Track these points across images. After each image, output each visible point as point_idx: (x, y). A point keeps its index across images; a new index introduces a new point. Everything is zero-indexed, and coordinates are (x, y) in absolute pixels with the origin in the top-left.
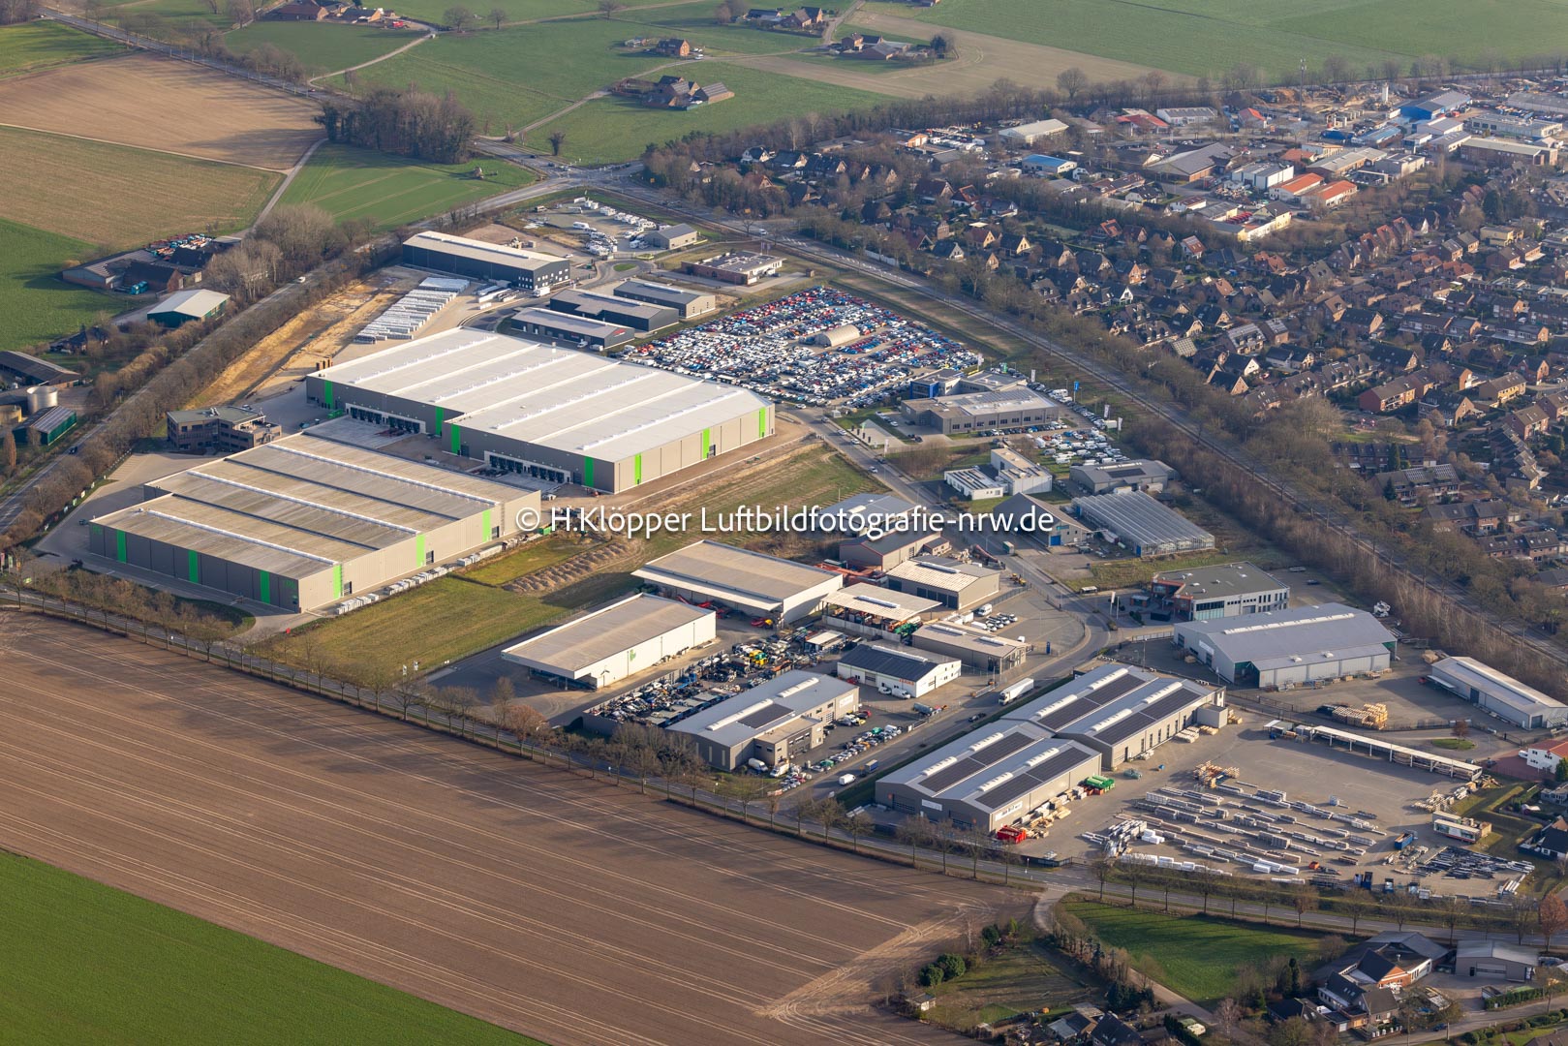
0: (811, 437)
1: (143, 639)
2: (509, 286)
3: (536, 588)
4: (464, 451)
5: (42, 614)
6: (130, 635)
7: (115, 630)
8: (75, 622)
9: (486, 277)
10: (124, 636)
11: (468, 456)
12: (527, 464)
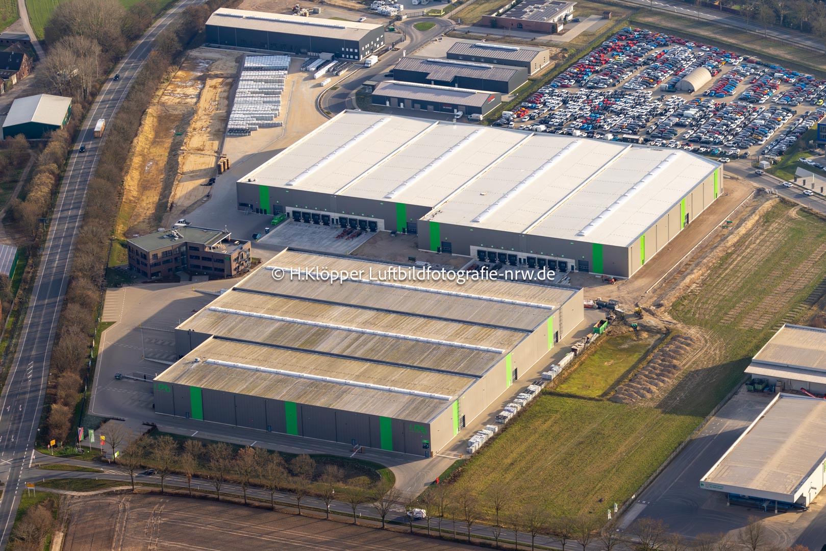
0: (760, 192)
1: (296, 511)
2: (333, 59)
3: (643, 396)
4: (446, 248)
5: (161, 493)
6: (277, 507)
7: (257, 504)
8: (204, 498)
9: (302, 50)
10: (271, 509)
11: (450, 252)
12: (522, 255)
